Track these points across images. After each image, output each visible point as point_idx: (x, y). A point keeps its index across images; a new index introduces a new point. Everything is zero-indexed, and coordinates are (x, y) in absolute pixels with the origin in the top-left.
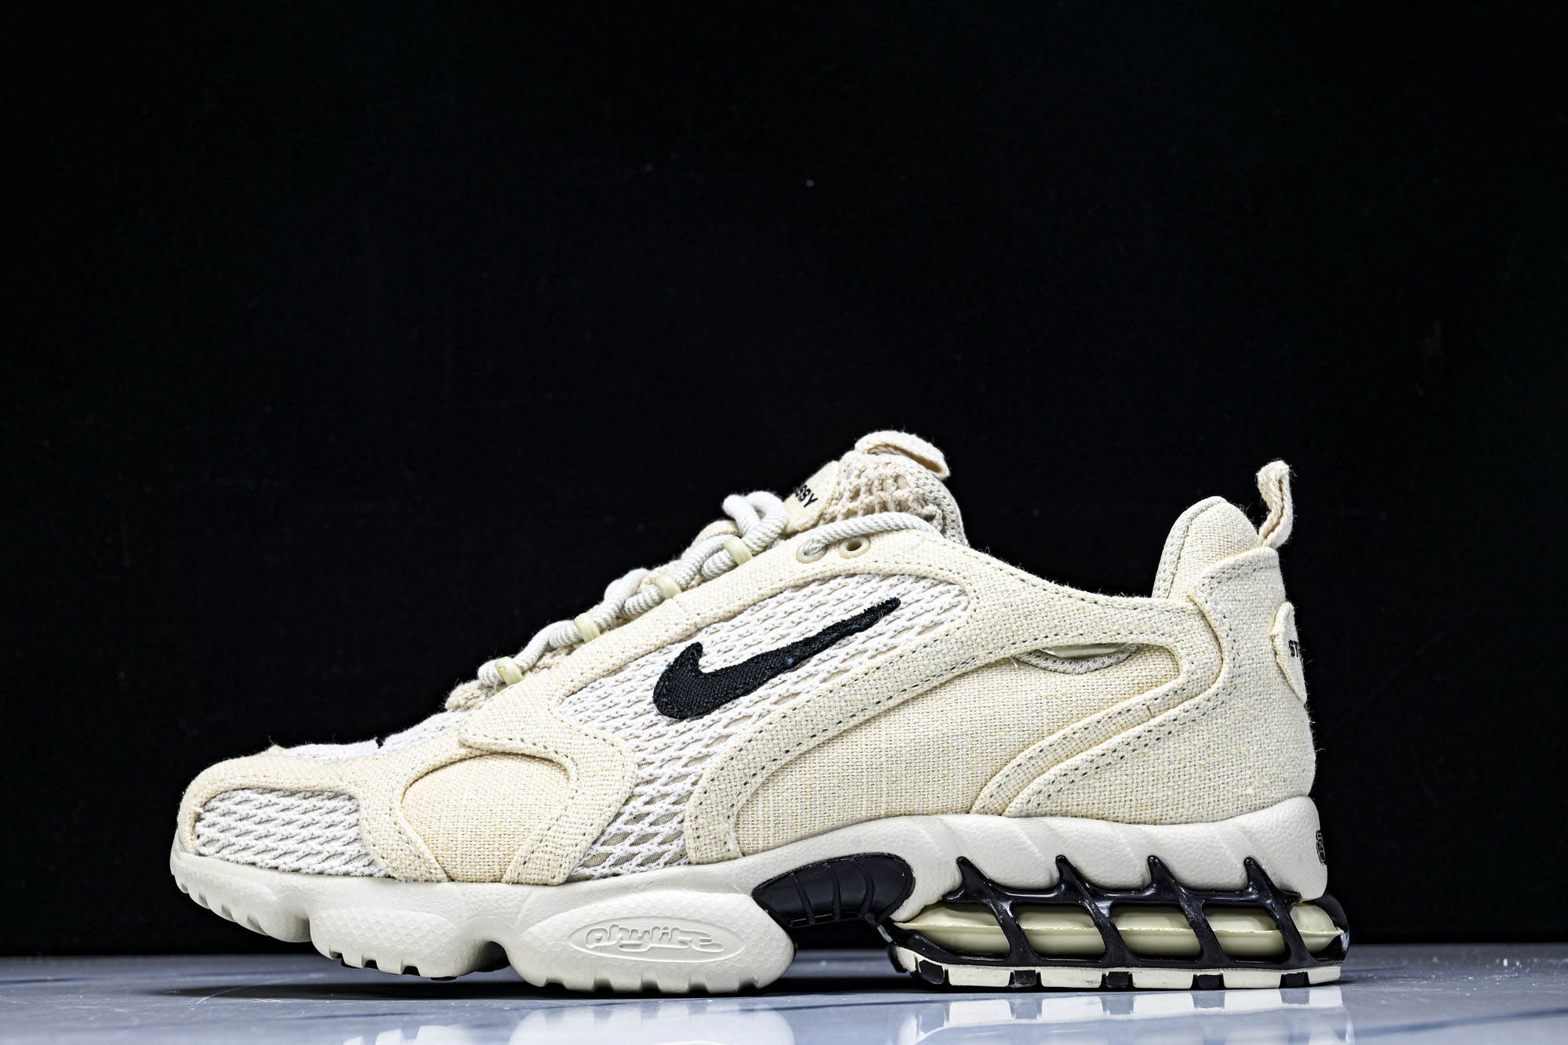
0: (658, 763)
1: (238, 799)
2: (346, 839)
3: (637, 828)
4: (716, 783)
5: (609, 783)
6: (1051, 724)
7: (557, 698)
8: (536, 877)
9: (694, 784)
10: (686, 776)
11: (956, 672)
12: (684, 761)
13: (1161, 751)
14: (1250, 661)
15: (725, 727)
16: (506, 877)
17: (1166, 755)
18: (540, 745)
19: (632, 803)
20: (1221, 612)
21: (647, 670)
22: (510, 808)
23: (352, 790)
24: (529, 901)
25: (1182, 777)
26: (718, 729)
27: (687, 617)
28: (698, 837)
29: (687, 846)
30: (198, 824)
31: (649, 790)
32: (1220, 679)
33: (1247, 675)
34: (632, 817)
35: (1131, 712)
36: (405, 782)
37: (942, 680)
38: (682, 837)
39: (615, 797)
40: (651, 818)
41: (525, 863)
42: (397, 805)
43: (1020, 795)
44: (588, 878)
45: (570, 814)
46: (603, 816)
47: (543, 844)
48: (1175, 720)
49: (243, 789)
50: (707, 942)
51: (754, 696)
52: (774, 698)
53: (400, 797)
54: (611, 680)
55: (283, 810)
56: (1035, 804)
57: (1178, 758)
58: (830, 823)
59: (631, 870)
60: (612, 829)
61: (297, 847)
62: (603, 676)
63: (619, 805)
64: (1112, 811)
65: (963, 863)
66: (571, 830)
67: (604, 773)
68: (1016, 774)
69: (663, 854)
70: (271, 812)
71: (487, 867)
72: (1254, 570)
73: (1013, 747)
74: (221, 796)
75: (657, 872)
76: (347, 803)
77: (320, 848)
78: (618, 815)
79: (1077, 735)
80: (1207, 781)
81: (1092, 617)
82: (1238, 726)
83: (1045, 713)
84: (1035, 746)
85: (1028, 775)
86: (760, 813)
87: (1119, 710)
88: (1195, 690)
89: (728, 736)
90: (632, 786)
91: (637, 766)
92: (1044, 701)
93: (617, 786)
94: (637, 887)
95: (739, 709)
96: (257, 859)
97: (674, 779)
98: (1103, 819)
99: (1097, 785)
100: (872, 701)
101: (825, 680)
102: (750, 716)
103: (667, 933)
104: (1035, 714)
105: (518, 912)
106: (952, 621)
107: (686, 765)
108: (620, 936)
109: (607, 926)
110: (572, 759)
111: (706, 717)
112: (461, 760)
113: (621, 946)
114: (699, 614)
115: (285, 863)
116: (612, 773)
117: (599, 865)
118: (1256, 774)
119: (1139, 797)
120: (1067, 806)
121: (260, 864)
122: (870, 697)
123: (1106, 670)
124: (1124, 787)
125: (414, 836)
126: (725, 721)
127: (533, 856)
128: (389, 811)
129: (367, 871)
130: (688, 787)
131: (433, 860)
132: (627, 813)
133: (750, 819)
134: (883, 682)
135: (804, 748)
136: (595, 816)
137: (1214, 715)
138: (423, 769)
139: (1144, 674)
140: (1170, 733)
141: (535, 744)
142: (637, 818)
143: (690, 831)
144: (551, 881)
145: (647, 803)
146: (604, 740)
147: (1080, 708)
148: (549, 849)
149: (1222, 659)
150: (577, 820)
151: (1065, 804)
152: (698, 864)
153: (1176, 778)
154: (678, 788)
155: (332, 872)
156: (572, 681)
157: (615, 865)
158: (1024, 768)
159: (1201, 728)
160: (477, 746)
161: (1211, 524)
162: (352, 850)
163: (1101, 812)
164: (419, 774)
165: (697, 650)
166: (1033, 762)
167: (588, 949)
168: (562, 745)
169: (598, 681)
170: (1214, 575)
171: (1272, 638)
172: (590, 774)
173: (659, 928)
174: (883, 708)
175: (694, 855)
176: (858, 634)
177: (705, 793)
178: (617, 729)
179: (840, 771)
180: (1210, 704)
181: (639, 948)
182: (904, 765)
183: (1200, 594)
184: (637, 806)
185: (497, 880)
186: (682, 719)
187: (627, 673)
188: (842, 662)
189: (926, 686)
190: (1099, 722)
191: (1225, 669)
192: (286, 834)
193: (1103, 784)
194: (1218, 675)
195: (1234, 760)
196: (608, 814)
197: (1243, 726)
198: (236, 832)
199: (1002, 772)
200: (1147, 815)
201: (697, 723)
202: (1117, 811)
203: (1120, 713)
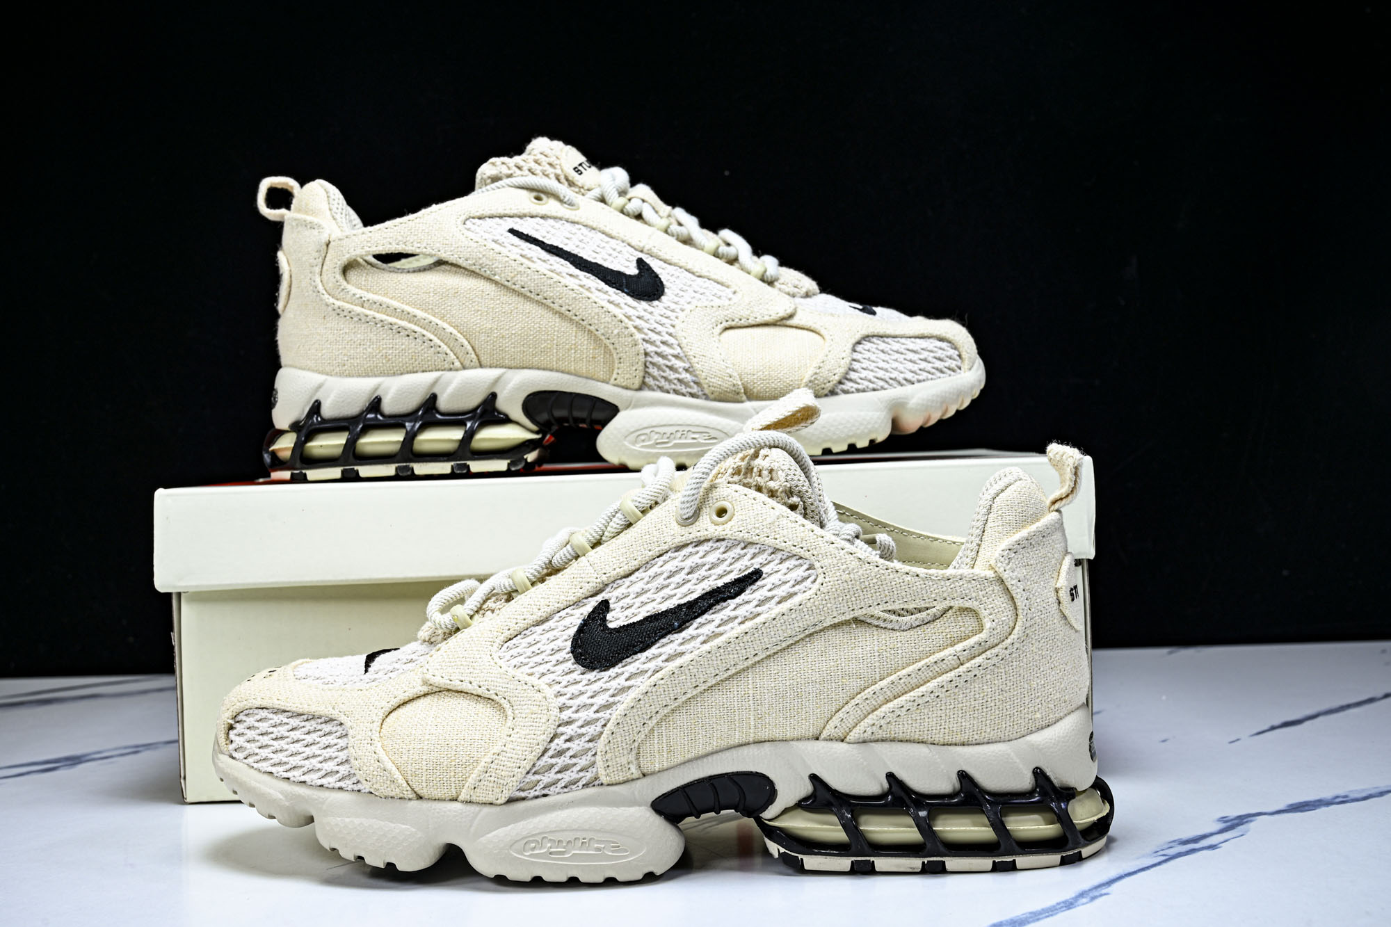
0: (574, 709)
1: (258, 717)
2: (339, 760)
3: (561, 761)
4: (621, 726)
5: (537, 725)
6: (882, 672)
7: (497, 645)
8: (484, 799)
9: (605, 725)
10: (597, 720)
11: (807, 632)
12: (595, 708)
13: (968, 691)
14: (1040, 613)
15: (626, 680)
16: (461, 798)
17: (973, 693)
18: (484, 688)
19: (556, 741)
20: (1016, 577)
21: (567, 622)
22: (462, 742)
23: (343, 719)
24: (479, 817)
25: (985, 710)
26: (621, 681)
27: (595, 575)
28: (608, 766)
29: (600, 772)
30: (231, 732)
31: (569, 731)
32: (1015, 631)
33: (1037, 625)
34: (556, 751)
35: (944, 662)
36: (381, 715)
37: (796, 639)
38: (595, 766)
39: (544, 737)
40: (571, 753)
41: (475, 788)
42: (376, 736)
43: (858, 728)
44: (524, 799)
45: (508, 750)
46: (534, 753)
47: (488, 774)
48: (979, 666)
49: (263, 708)
50: (616, 847)
51: (649, 653)
52: (664, 657)
53: (378, 729)
54: (539, 629)
55: (292, 730)
56: (870, 733)
57: (982, 695)
58: (710, 749)
59: (556, 792)
60: (541, 763)
61: (303, 763)
62: (533, 625)
63: (545, 744)
64: (929, 737)
65: (814, 778)
66: (509, 764)
67: (534, 716)
68: (855, 711)
69: (581, 778)
70: (282, 730)
71: (446, 790)
72: (1044, 537)
73: (852, 691)
74: (247, 712)
75: (578, 793)
76: (339, 728)
77: (319, 766)
78: (546, 751)
79: (902, 681)
80: (1005, 710)
81: (915, 588)
82: (1028, 666)
83: (877, 664)
84: (869, 690)
85: (864, 712)
86: (656, 746)
87: (935, 660)
88: (995, 641)
89: (629, 688)
90: (555, 727)
91: (559, 710)
92: (877, 654)
93: (543, 728)
94: (562, 806)
95: (637, 664)
96: (273, 770)
97: (588, 723)
98: (923, 742)
99: (918, 718)
100: (741, 658)
101: (704, 642)
102: (646, 671)
103: (586, 842)
104: (869, 665)
105: (471, 826)
106: (804, 592)
107: (597, 711)
108: (549, 845)
109: (539, 838)
110: (509, 701)
111: (612, 670)
112: (425, 695)
113: (551, 853)
114: (605, 574)
115: (294, 776)
116: (539, 716)
117: (532, 789)
118: (1043, 702)
119: (951, 726)
120: (895, 733)
121: (276, 775)
122: (740, 655)
123: (925, 627)
124: (939, 719)
125: (389, 765)
126: (626, 675)
127: (480, 784)
128: (370, 741)
129: (356, 787)
130: (599, 729)
131: (405, 785)
132: (553, 748)
133: (648, 750)
134: (750, 644)
135: (689, 696)
136: (527, 753)
137: (1010, 659)
138: (395, 702)
139: (955, 630)
140: (975, 676)
141: (480, 687)
142: (560, 753)
143: (601, 763)
144: (495, 802)
145: (567, 741)
146: (533, 687)
147: (904, 659)
148: (492, 779)
149: (1017, 615)
150: (513, 756)
151: (893, 733)
152: (608, 785)
153: (980, 711)
154: (591, 730)
155: (330, 786)
156: (509, 629)
157: (544, 788)
158: (861, 706)
159: (1001, 670)
160: (437, 685)
161: (1009, 503)
162: (343, 770)
163: (921, 738)
164: (393, 708)
165: (604, 606)
166: (867, 702)
167: (525, 856)
168: (501, 689)
169: (529, 630)
170: (1011, 547)
171: (1057, 590)
172: (522, 715)
173: (579, 839)
174: (751, 663)
175: (605, 779)
176: (729, 601)
177: (613, 733)
178: (543, 674)
179: (718, 712)
180: (1008, 652)
181: (563, 855)
182: (767, 706)
183: (999, 564)
184: (559, 743)
185: (455, 800)
186: (593, 669)
187: (550, 624)
188: (717, 627)
189: (784, 645)
190: (919, 670)
191: (1019, 623)
192: (295, 750)
193: (922, 717)
194: (1014, 628)
195: (1025, 692)
196: (538, 751)
197: (1033, 665)
198: (259, 744)
199: (843, 710)
200: (958, 739)
201: (606, 674)
202: (933, 737)
203: (936, 662)
